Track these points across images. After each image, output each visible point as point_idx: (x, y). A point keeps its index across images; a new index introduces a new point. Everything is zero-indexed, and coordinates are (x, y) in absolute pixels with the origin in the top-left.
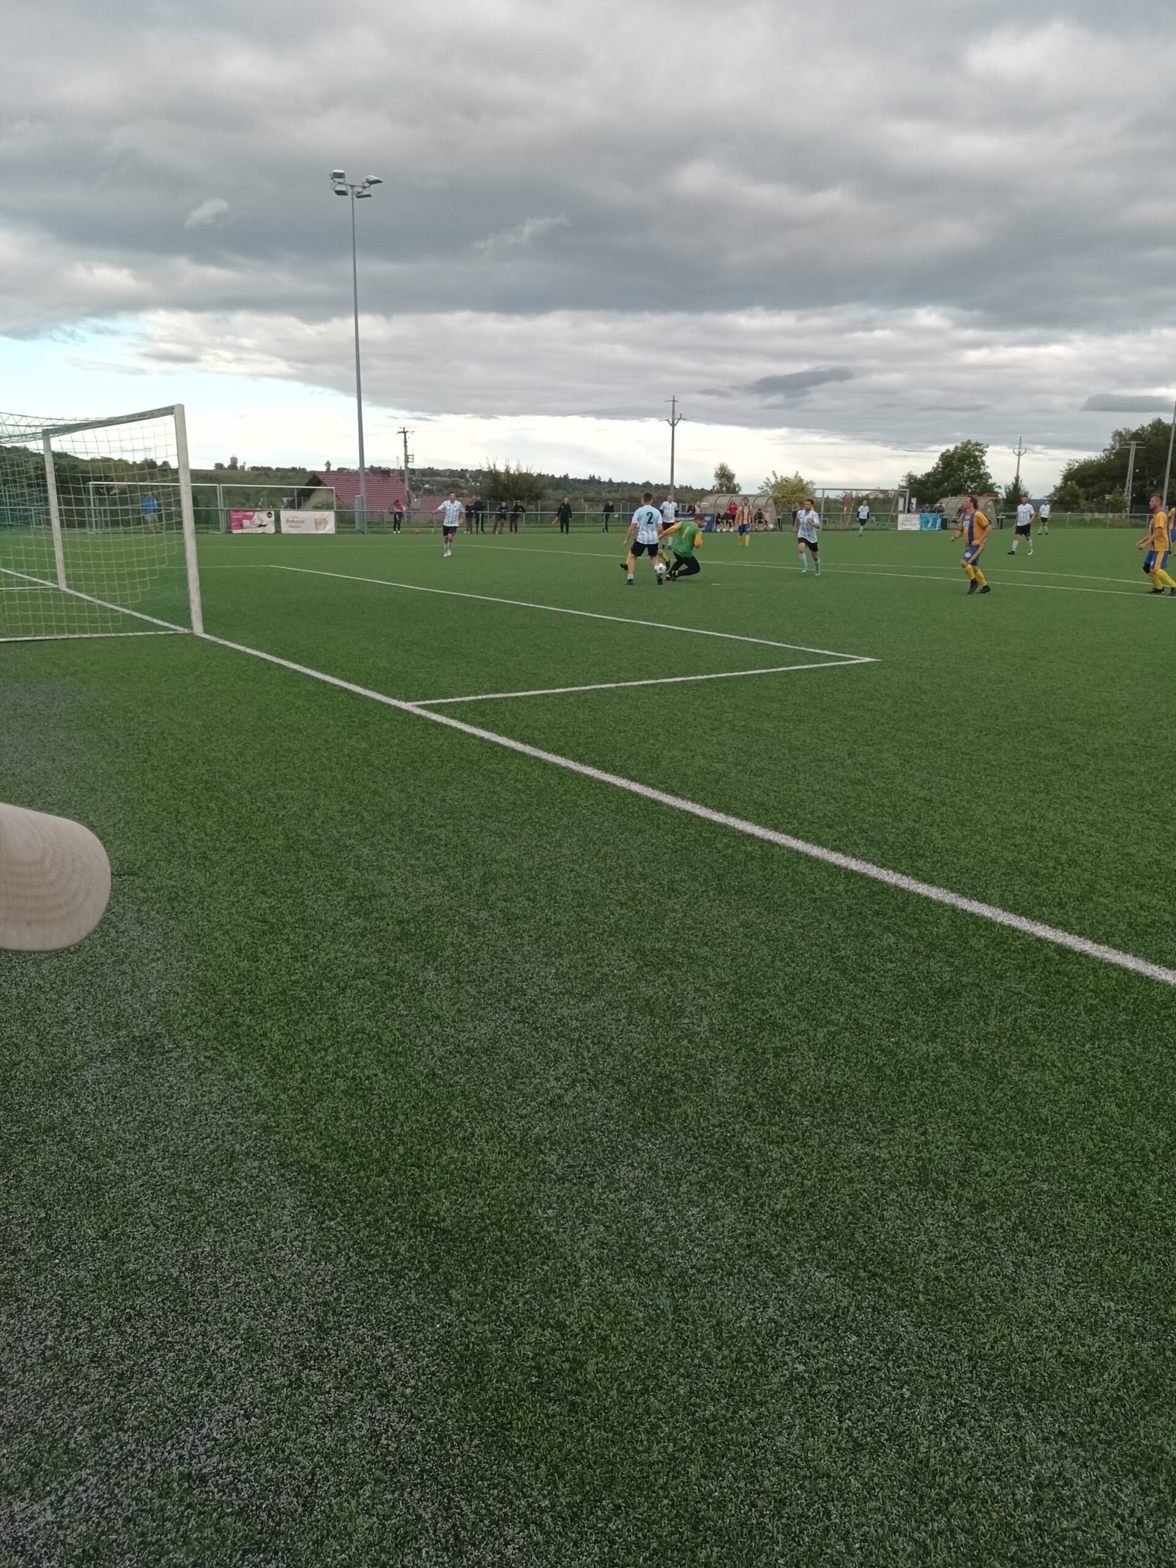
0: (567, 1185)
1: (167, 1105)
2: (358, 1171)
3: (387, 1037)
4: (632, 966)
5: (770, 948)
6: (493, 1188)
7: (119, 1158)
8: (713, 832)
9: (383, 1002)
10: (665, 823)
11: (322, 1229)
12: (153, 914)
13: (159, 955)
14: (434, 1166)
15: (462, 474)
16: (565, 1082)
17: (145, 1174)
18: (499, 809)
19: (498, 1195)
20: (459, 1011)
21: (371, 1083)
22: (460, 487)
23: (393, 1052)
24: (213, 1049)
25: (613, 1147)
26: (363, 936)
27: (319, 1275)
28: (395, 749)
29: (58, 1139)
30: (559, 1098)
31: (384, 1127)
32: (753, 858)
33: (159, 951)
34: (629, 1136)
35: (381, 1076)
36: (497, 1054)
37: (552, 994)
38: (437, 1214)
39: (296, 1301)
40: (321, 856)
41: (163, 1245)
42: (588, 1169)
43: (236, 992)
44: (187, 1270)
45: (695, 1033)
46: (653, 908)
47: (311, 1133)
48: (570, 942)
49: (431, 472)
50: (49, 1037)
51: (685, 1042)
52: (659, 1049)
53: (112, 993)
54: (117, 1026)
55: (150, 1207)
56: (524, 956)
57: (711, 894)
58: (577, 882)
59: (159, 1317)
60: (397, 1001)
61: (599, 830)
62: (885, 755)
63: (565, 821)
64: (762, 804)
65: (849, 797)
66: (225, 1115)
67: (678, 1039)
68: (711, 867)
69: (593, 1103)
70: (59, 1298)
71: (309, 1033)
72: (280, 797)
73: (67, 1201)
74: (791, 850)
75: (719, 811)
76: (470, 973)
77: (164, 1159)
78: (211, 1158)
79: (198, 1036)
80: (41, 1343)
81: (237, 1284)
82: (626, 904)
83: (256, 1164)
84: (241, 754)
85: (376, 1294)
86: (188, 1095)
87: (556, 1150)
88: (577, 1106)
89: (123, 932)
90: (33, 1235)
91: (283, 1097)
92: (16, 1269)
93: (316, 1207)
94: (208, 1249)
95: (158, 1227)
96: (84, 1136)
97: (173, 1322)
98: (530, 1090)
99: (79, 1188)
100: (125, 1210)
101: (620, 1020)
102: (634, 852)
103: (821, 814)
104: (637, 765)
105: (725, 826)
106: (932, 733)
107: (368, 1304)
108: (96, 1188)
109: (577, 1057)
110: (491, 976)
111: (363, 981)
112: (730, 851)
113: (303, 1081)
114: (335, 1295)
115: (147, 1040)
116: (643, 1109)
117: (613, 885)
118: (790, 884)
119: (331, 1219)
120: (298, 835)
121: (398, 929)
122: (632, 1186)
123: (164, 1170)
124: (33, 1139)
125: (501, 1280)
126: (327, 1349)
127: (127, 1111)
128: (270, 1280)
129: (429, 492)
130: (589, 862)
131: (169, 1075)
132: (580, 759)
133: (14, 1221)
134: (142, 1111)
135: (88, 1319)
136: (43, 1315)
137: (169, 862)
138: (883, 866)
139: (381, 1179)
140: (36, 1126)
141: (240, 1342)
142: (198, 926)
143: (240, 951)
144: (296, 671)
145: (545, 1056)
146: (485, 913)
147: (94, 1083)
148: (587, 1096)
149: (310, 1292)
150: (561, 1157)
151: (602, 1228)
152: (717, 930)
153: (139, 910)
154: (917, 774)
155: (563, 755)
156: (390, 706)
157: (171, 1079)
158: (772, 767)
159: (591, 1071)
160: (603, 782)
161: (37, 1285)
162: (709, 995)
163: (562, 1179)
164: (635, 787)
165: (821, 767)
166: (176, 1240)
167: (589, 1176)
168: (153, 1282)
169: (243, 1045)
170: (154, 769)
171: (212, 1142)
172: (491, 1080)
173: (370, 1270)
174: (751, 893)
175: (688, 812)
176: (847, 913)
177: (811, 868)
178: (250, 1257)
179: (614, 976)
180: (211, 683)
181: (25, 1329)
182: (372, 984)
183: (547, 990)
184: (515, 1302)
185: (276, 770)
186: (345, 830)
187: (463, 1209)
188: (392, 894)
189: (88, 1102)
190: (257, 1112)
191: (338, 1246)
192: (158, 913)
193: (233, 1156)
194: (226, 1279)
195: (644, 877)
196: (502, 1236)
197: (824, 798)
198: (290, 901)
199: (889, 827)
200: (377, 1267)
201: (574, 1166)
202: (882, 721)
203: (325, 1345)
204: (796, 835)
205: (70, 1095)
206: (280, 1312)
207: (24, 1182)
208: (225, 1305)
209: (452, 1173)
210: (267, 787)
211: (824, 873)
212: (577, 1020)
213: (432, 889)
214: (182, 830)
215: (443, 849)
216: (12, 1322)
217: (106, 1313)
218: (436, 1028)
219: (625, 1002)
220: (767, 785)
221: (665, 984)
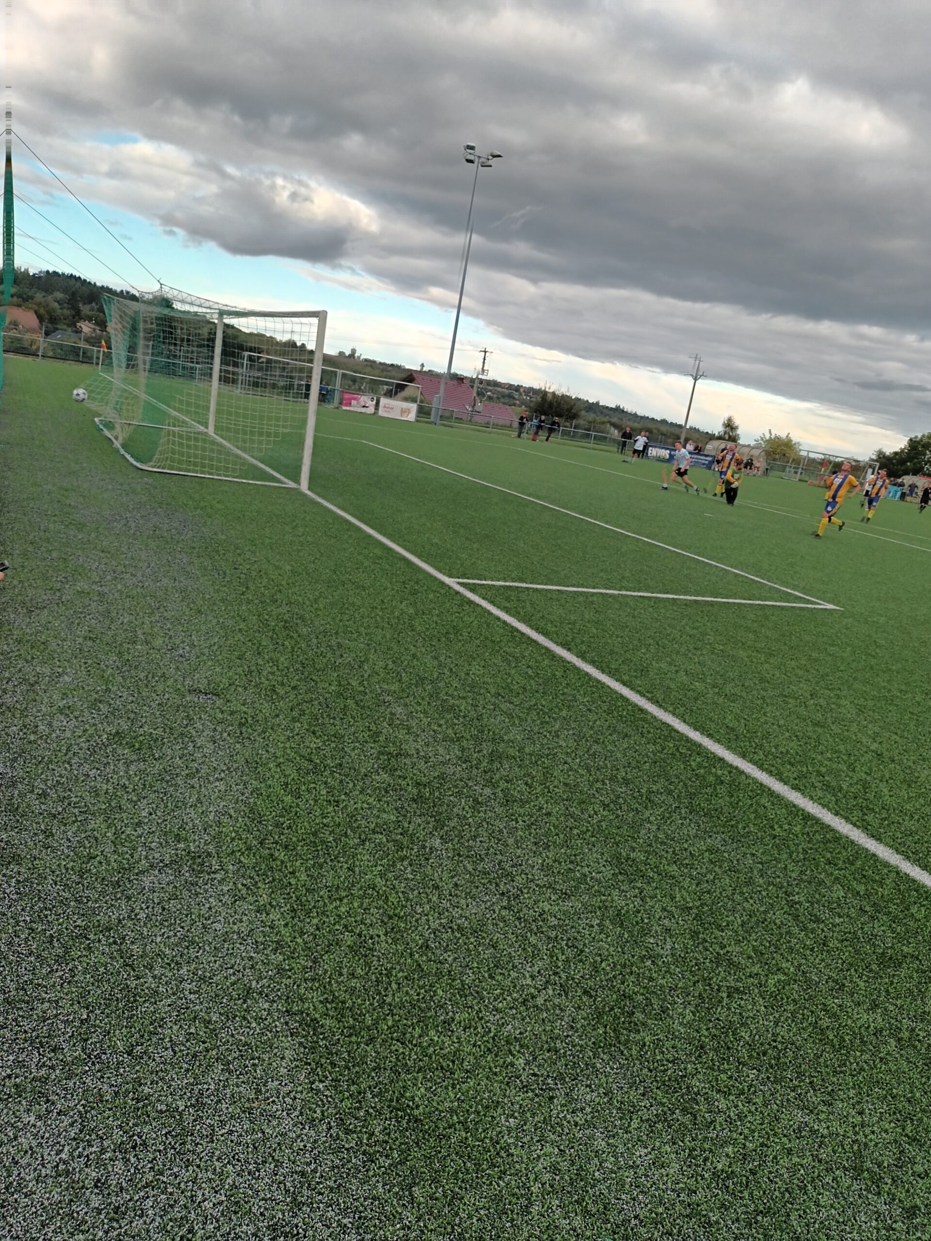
0: (530, 1094)
1: (204, 927)
2: (350, 1036)
3: (393, 899)
4: (608, 872)
5: (731, 878)
6: (464, 1083)
7: (156, 972)
8: (689, 749)
9: (394, 862)
10: (649, 732)
11: (312, 1089)
12: (225, 735)
13: (223, 775)
14: (415, 1045)
15: (518, 388)
16: (540, 982)
17: (174, 994)
18: (511, 691)
19: (468, 1091)
20: (456, 885)
21: (373, 944)
22: (514, 398)
23: (396, 915)
24: (251, 878)
25: (574, 1063)
26: (387, 792)
27: (302, 1141)
28: (435, 618)
29: (111, 940)
30: (532, 998)
31: (379, 993)
32: (722, 782)
33: (224, 771)
34: (591, 1054)
35: (383, 938)
36: (483, 938)
37: (537, 885)
38: (412, 1099)
39: (278, 1164)
40: (363, 707)
41: (177, 1073)
42: (549, 1081)
43: (277, 825)
44: (192, 1105)
45: (658, 955)
46: (631, 815)
47: (317, 985)
48: (557, 835)
49: (495, 384)
50: (123, 836)
51: (649, 963)
52: (624, 966)
53: (180, 804)
54: (178, 838)
55: (172, 1031)
56: (516, 842)
57: (683, 812)
58: (569, 776)
59: (160, 1151)
60: (406, 863)
61: (592, 728)
62: (843, 702)
63: (564, 713)
64: (733, 729)
65: (809, 738)
66: (249, 948)
67: (642, 958)
68: (685, 785)
69: (561, 1009)
70: (81, 1108)
71: (329, 879)
72: (339, 645)
73: (108, 1006)
74: (755, 781)
75: (696, 729)
76: (470, 848)
77: (192, 981)
78: (231, 990)
79: (240, 862)
80: (57, 1154)
81: (231, 1132)
82: (608, 805)
83: (266, 1006)
84: (316, 600)
85: (348, 1174)
86: (223, 920)
87: (523, 1054)
88: (547, 1010)
89: (198, 748)
90: (73, 1035)
91: (299, 940)
92: (52, 1068)
93: (310, 1064)
94: (212, 1087)
95: (175, 1052)
96: (132, 943)
97: (171, 1161)
98: (508, 982)
99: (119, 996)
100: (151, 1028)
101: (592, 926)
102: (619, 755)
103: (784, 750)
104: (629, 670)
105: (700, 745)
106: (884, 688)
107: (340, 1185)
108: (132, 997)
109: (552, 957)
110: (487, 854)
111: (380, 836)
112: (702, 771)
113: (318, 929)
114: (313, 1166)
115: (199, 857)
116: (605, 1027)
117: (599, 785)
118: (752, 816)
119: (321, 1081)
120: (349, 684)
121: (415, 791)
122: (588, 1110)
123: (190, 993)
124: (92, 936)
125: (460, 1188)
126: (297, 1226)
127: (171, 924)
128: (260, 1135)
129: (490, 398)
130: (580, 757)
131: (211, 896)
132: (582, 656)
133: (61, 1017)
134: (182, 928)
135: (101, 1138)
136: (65, 1123)
137: (246, 688)
138: (837, 814)
139: (368, 1049)
140: (96, 924)
141: (224, 1198)
142: (258, 754)
143: (287, 784)
144: (370, 536)
145: (524, 949)
146: (489, 790)
147: (150, 891)
148: (557, 1001)
149: (292, 1158)
150: (527, 1063)
151: (556, 1151)
152: (686, 850)
153: (215, 730)
154: (870, 726)
155: (569, 650)
156: (436, 579)
157: (211, 900)
158: (744, 694)
159: (563, 975)
160: (598, 681)
161: (66, 1089)
162: (674, 917)
163: (525, 1088)
164: (626, 692)
165: (787, 703)
166: (187, 1070)
167: (551, 1089)
168: (161, 1112)
169: (274, 880)
170: (249, 602)
171: (234, 974)
172: (475, 965)
173: (347, 1146)
174: (719, 818)
175: (669, 725)
176: (802, 856)
177: (773, 804)
178: (247, 1105)
179: (592, 878)
180: (303, 534)
181: (47, 1135)
182: (388, 841)
183: (532, 881)
184: (470, 1217)
185: (341, 621)
186: (386, 687)
187: (435, 1098)
188: (415, 756)
189: (142, 909)
190: (275, 951)
191: (322, 1112)
192: (229, 735)
193: (249, 990)
194: (223, 1123)
195: (626, 782)
196: (466, 1138)
197: (787, 734)
198: (333, 745)
199: (844, 775)
200: (353, 1144)
201: (538, 1075)
202: (842, 668)
203: (296, 1221)
204: (761, 767)
205: (129, 898)
206: (262, 1173)
207: (76, 979)
208: (217, 1153)
209: (430, 1057)
210: (331, 635)
211: (784, 811)
212: (555, 917)
213: (448, 757)
214: (260, 662)
215: (461, 720)
216: (39, 1124)
217: (118, 1136)
218: (435, 899)
219: (600, 908)
220: (738, 712)
221: (635, 896)
